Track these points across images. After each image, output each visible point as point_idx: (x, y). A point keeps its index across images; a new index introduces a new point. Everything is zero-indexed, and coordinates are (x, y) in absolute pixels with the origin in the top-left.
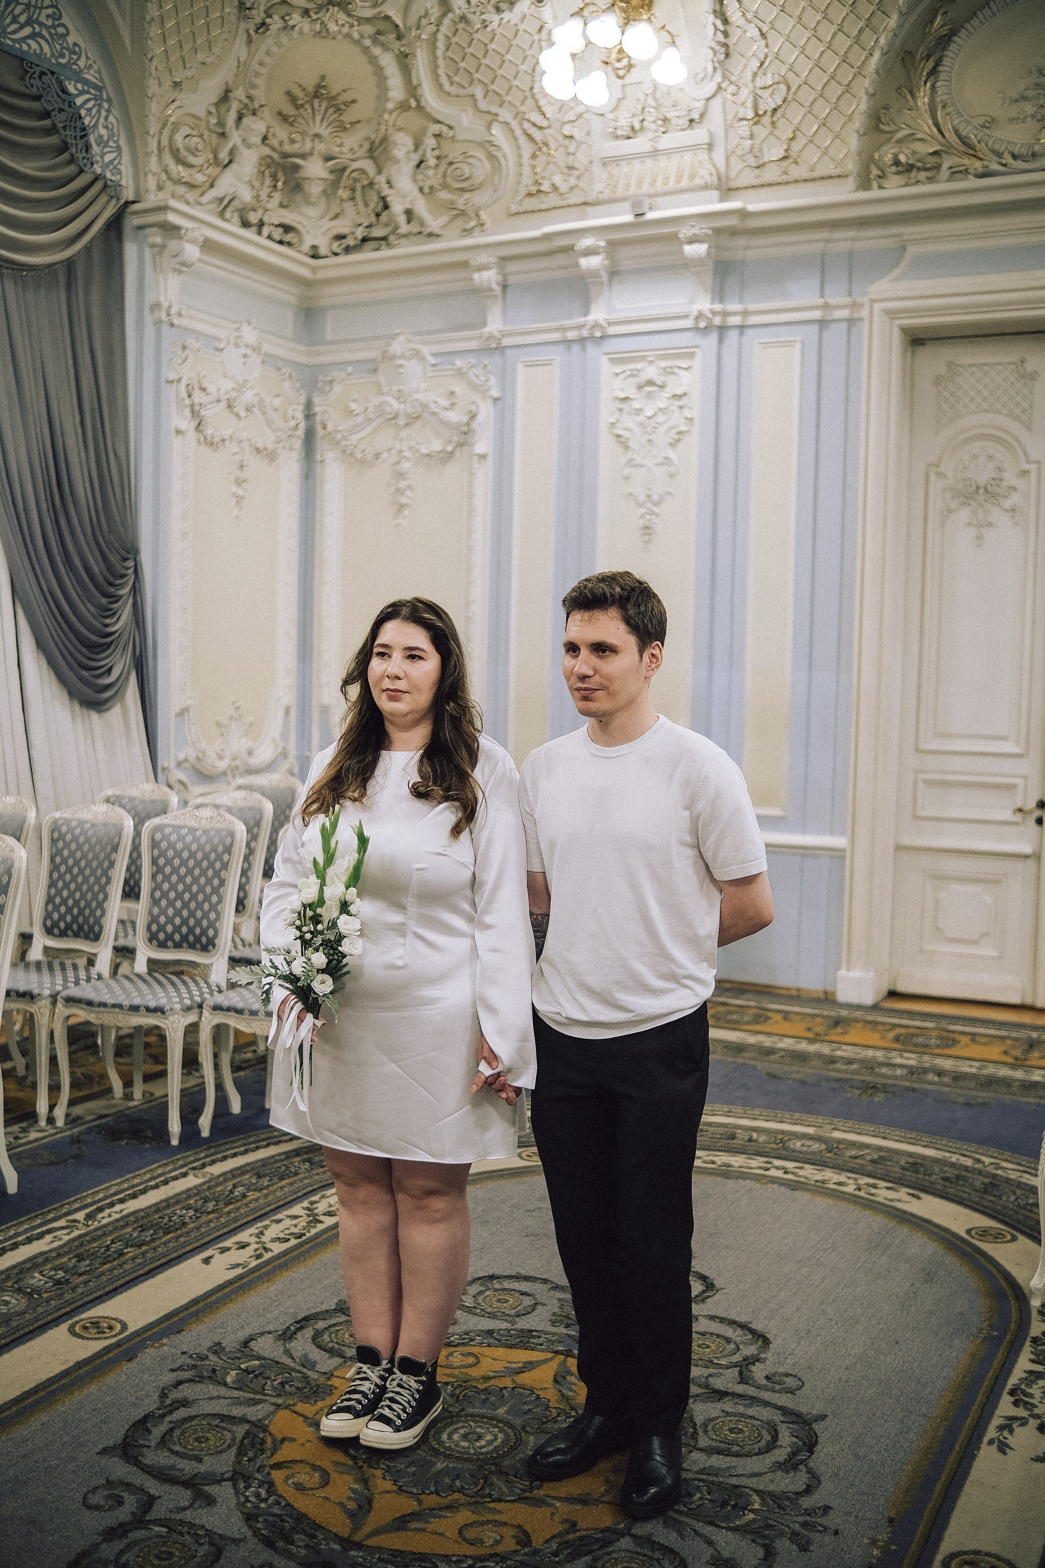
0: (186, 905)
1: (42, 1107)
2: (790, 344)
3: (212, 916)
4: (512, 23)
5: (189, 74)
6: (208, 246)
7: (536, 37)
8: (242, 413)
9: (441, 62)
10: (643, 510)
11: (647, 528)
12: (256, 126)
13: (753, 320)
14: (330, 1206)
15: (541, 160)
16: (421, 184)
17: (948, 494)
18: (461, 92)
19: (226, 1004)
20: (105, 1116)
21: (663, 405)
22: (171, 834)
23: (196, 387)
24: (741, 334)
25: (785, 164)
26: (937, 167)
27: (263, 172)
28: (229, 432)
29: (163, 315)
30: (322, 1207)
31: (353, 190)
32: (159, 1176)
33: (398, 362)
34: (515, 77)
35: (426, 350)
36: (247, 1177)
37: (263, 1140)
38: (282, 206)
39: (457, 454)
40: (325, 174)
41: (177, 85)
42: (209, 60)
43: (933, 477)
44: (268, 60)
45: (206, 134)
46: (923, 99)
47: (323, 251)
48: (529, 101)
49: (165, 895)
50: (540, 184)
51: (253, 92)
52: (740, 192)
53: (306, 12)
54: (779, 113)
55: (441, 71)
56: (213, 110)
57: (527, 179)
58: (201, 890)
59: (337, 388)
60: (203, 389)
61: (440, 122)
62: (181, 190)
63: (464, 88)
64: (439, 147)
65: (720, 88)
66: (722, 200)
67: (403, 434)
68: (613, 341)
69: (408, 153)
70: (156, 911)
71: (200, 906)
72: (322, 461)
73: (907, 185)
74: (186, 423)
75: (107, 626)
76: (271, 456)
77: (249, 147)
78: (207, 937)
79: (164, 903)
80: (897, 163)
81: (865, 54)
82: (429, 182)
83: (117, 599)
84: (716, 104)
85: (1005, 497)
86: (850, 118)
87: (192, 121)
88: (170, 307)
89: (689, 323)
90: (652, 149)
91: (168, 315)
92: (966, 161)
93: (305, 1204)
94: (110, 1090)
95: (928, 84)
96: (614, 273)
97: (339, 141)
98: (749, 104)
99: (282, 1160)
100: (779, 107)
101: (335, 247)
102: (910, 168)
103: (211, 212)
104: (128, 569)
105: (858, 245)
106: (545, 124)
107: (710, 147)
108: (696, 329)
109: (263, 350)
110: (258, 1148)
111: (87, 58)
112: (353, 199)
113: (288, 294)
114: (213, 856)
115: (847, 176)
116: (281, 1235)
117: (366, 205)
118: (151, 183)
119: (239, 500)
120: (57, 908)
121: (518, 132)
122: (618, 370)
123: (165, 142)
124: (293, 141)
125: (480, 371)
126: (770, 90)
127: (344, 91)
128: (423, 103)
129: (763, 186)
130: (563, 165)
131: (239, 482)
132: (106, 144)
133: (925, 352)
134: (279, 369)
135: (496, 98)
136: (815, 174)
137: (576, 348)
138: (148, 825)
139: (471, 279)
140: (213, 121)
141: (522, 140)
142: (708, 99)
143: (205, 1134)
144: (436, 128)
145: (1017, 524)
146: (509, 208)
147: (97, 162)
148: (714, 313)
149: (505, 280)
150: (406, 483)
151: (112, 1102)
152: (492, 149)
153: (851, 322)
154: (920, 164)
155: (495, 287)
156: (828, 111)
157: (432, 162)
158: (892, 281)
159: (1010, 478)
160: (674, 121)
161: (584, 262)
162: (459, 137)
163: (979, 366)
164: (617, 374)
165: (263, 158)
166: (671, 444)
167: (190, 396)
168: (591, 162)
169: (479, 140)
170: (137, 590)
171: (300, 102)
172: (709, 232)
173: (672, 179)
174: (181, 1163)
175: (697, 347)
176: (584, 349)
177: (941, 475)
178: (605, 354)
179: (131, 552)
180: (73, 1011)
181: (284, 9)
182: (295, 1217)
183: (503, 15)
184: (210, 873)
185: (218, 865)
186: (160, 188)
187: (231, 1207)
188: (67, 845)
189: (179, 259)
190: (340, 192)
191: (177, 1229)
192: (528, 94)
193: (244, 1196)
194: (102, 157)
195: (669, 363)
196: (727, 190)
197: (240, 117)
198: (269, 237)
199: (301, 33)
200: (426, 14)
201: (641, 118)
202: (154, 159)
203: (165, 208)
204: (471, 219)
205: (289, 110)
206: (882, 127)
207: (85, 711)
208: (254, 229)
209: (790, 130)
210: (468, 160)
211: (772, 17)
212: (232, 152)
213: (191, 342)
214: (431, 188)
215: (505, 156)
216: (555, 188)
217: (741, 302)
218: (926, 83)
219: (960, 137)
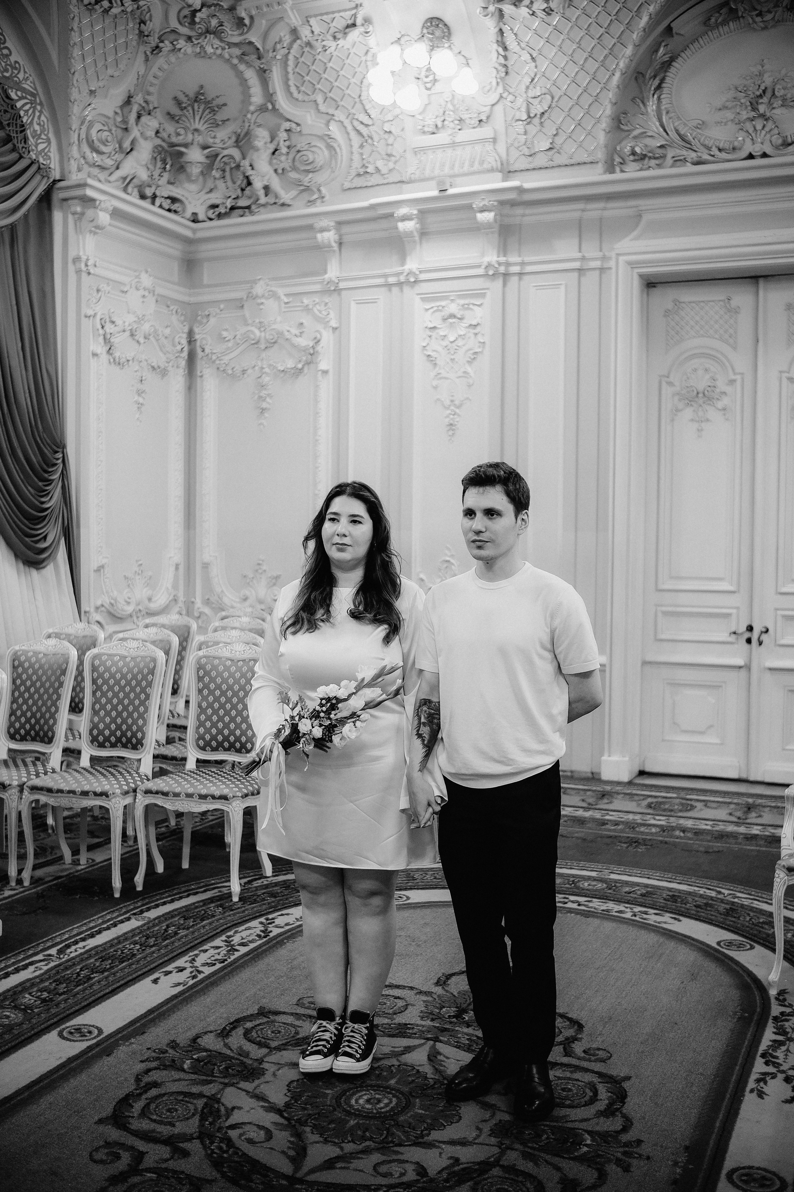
0: (119, 714)
1: (12, 871)
2: (557, 286)
3: (141, 722)
4: (345, 48)
5: (101, 84)
6: (116, 214)
7: (363, 59)
8: (142, 340)
9: (291, 76)
10: (449, 412)
11: (451, 425)
12: (151, 123)
13: (529, 269)
14: (243, 939)
15: (367, 149)
16: (276, 167)
17: (676, 398)
18: (306, 98)
19: (154, 788)
20: (61, 877)
21: (462, 333)
22: (107, 660)
23: (108, 320)
24: (520, 279)
25: (550, 153)
26: (664, 157)
27: (155, 158)
28: (133, 354)
29: (83, 266)
30: (236, 939)
31: (224, 171)
32: (109, 920)
33: (259, 301)
34: (348, 88)
35: (281, 292)
36: (176, 919)
37: (184, 892)
38: (169, 183)
39: (306, 370)
40: (202, 159)
41: (92, 92)
42: (116, 74)
43: (664, 384)
44: (160, 74)
45: (114, 129)
46: (652, 106)
47: (201, 217)
48: (358, 106)
49: (103, 707)
50: (367, 167)
51: (149, 98)
52: (517, 174)
53: (189, 38)
54: (546, 115)
55: (291, 83)
56: (119, 111)
57: (357, 163)
58: (131, 702)
59: (213, 321)
60: (113, 322)
61: (290, 121)
62: (95, 171)
63: (308, 95)
64: (289, 139)
65: (501, 97)
66: (504, 180)
67: (264, 355)
68: (423, 285)
69: (266, 143)
70: (96, 719)
71: (130, 715)
72: (201, 376)
73: (641, 170)
74: (101, 349)
75: (43, 503)
76: (164, 373)
77: (146, 139)
78: (137, 739)
79: (102, 713)
81: (609, 73)
82: (282, 166)
83: (50, 482)
84: (499, 108)
85: (718, 399)
86: (598, 121)
87: (103, 119)
88: (88, 260)
89: (481, 271)
90: (451, 142)
91: (86, 265)
92: (684, 152)
93: (224, 938)
94: (61, 858)
95: (656, 96)
96: (424, 234)
97: (213, 134)
98: (524, 109)
99: (201, 906)
100: (546, 111)
101: (210, 213)
102: (643, 157)
103: (117, 188)
104: (58, 459)
105: (607, 213)
106: (370, 122)
107: (495, 140)
108: (486, 275)
109: (156, 293)
110: (181, 898)
111: (25, 72)
112: (224, 177)
113: (175, 249)
114: (140, 677)
115: (597, 162)
116: (209, 961)
117: (234, 183)
118: (73, 165)
119: (140, 406)
120: (18, 719)
121: (350, 128)
122: (427, 307)
123: (83, 135)
124: (178, 134)
125: (322, 308)
126: (539, 99)
127: (217, 97)
128: (277, 107)
129: (534, 169)
130: (383, 153)
131: (140, 393)
132: (39, 138)
133: (656, 292)
134: (168, 307)
135: (333, 102)
136: (572, 162)
137: (395, 290)
138: (89, 654)
139: (315, 238)
140: (119, 119)
141: (353, 134)
142: (493, 105)
143: (140, 888)
144: (287, 125)
145: (727, 419)
146: (343, 185)
147: (33, 150)
148: (500, 264)
149: (340, 239)
150: (266, 392)
151: (64, 867)
152: (329, 141)
153: (602, 270)
154: (651, 155)
155: (334, 244)
156: (582, 115)
157: (284, 150)
158: (631, 240)
160: (468, 121)
161: (401, 226)
162: (304, 132)
163: (697, 303)
164: (427, 310)
165: (156, 147)
166: (468, 362)
167: (103, 327)
168: (405, 151)
169: (319, 134)
170: (64, 475)
171: (184, 105)
172: (495, 203)
173: (467, 164)
174: (124, 910)
175: (488, 289)
176: (402, 290)
177: (670, 384)
178: (418, 294)
179: (59, 446)
180: (36, 797)
181: (172, 37)
182: (218, 948)
183: (339, 42)
184: (138, 689)
185: (144, 683)
186: (79, 170)
187: (167, 941)
188: (25, 670)
189: (94, 224)
190: (214, 172)
191: (129, 959)
192: (357, 100)
193: (176, 933)
194: (36, 147)
195: (467, 301)
196: (508, 173)
197: (139, 117)
198: (161, 206)
199: (185, 54)
200: (280, 41)
201: (442, 119)
202: (75, 148)
203: (85, 185)
204: (314, 193)
205: (175, 111)
206: (622, 127)
207: (27, 568)
208: (149, 200)
209: (554, 128)
210: (313, 149)
211: (540, 46)
212: (133, 142)
213: (104, 287)
214: (283, 169)
215: (339, 146)
216: (378, 170)
217: (520, 256)
218: (653, 95)
219: (679, 135)
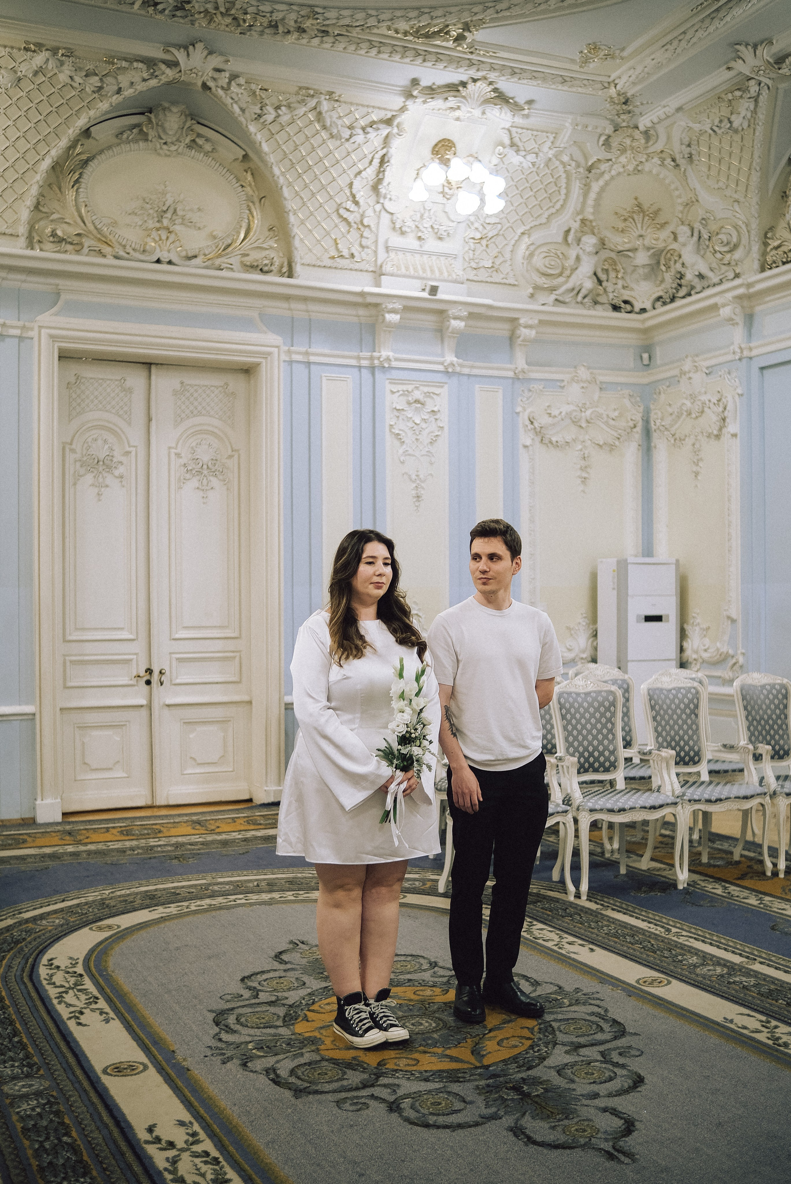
17: (78, 464)
26: (80, 244)
43: (67, 451)
46: (70, 197)
73: (57, 251)
80: (54, 234)
81: (38, 157)
85: (115, 468)
92: (99, 245)
95: (75, 188)
102: (61, 240)
105: (24, 286)
115: (18, 236)
145: (123, 486)
153: (19, 338)
154: (69, 240)
158: (51, 315)
159: (118, 456)
163: (97, 379)
177: (73, 451)
218: (73, 187)
219: (96, 228)
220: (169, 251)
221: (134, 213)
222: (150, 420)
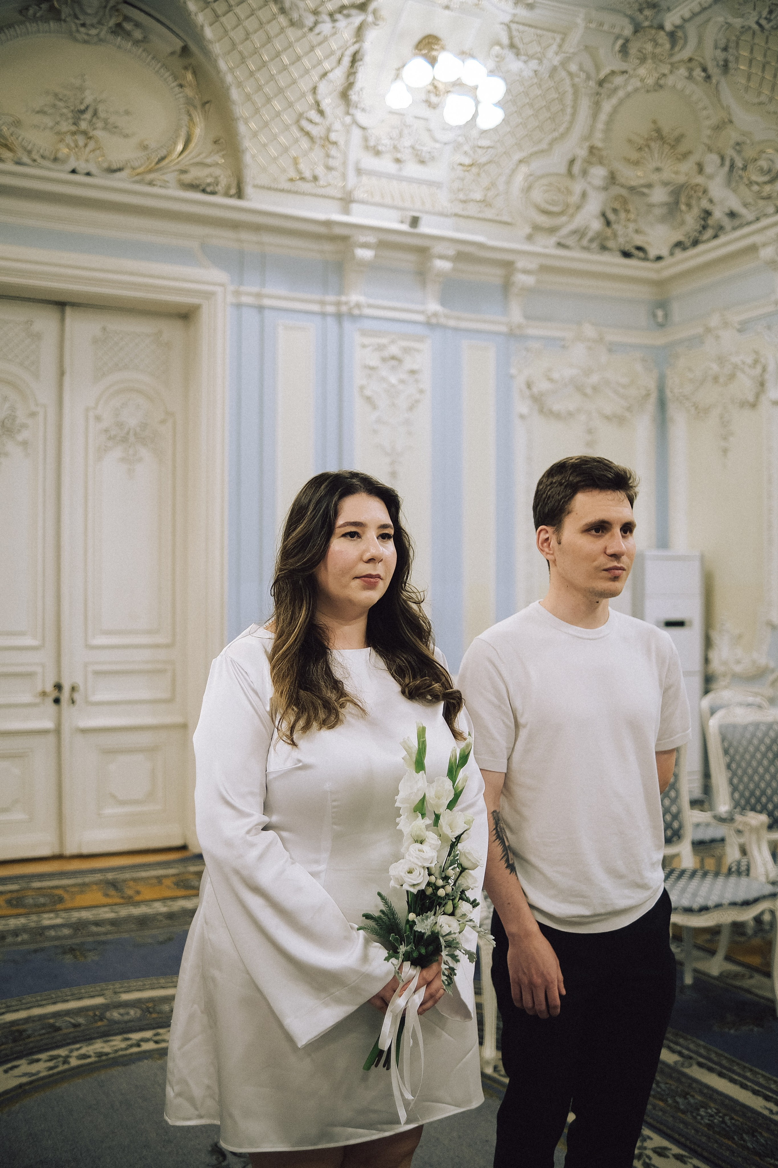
85: (18, 432)
145: (27, 455)
159: (21, 416)
220: (87, 161)
221: (41, 112)
222: (62, 373)
